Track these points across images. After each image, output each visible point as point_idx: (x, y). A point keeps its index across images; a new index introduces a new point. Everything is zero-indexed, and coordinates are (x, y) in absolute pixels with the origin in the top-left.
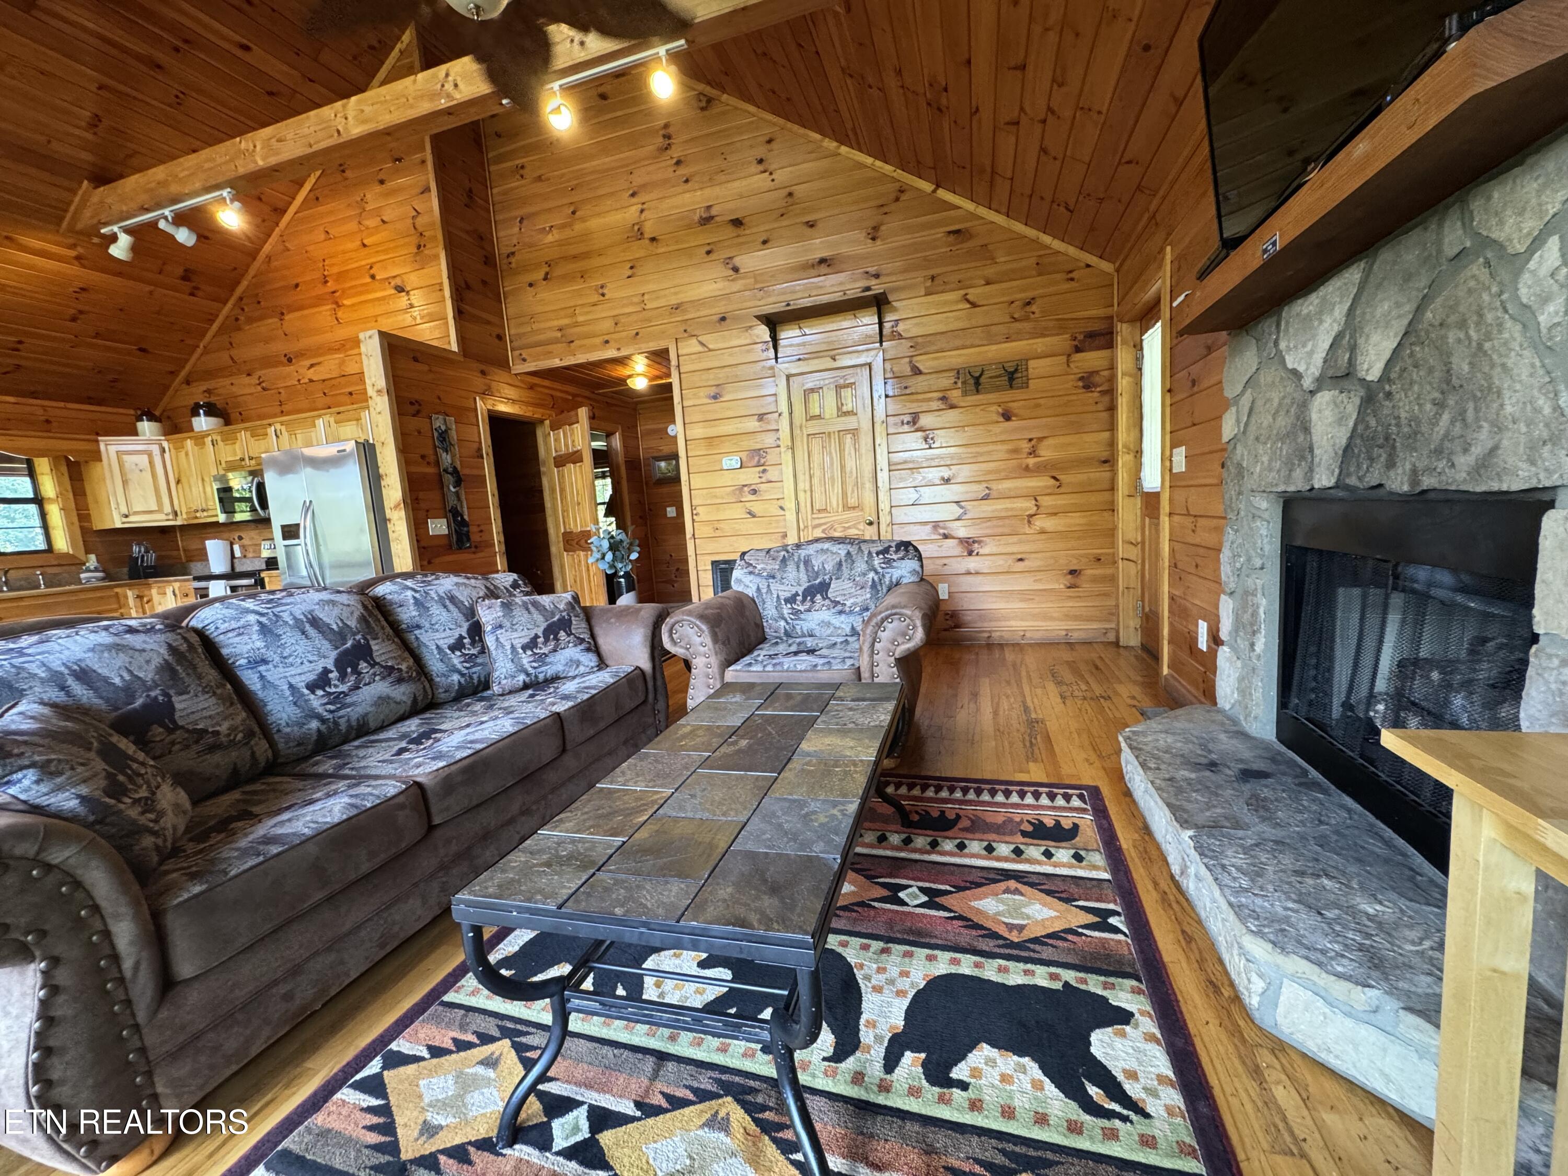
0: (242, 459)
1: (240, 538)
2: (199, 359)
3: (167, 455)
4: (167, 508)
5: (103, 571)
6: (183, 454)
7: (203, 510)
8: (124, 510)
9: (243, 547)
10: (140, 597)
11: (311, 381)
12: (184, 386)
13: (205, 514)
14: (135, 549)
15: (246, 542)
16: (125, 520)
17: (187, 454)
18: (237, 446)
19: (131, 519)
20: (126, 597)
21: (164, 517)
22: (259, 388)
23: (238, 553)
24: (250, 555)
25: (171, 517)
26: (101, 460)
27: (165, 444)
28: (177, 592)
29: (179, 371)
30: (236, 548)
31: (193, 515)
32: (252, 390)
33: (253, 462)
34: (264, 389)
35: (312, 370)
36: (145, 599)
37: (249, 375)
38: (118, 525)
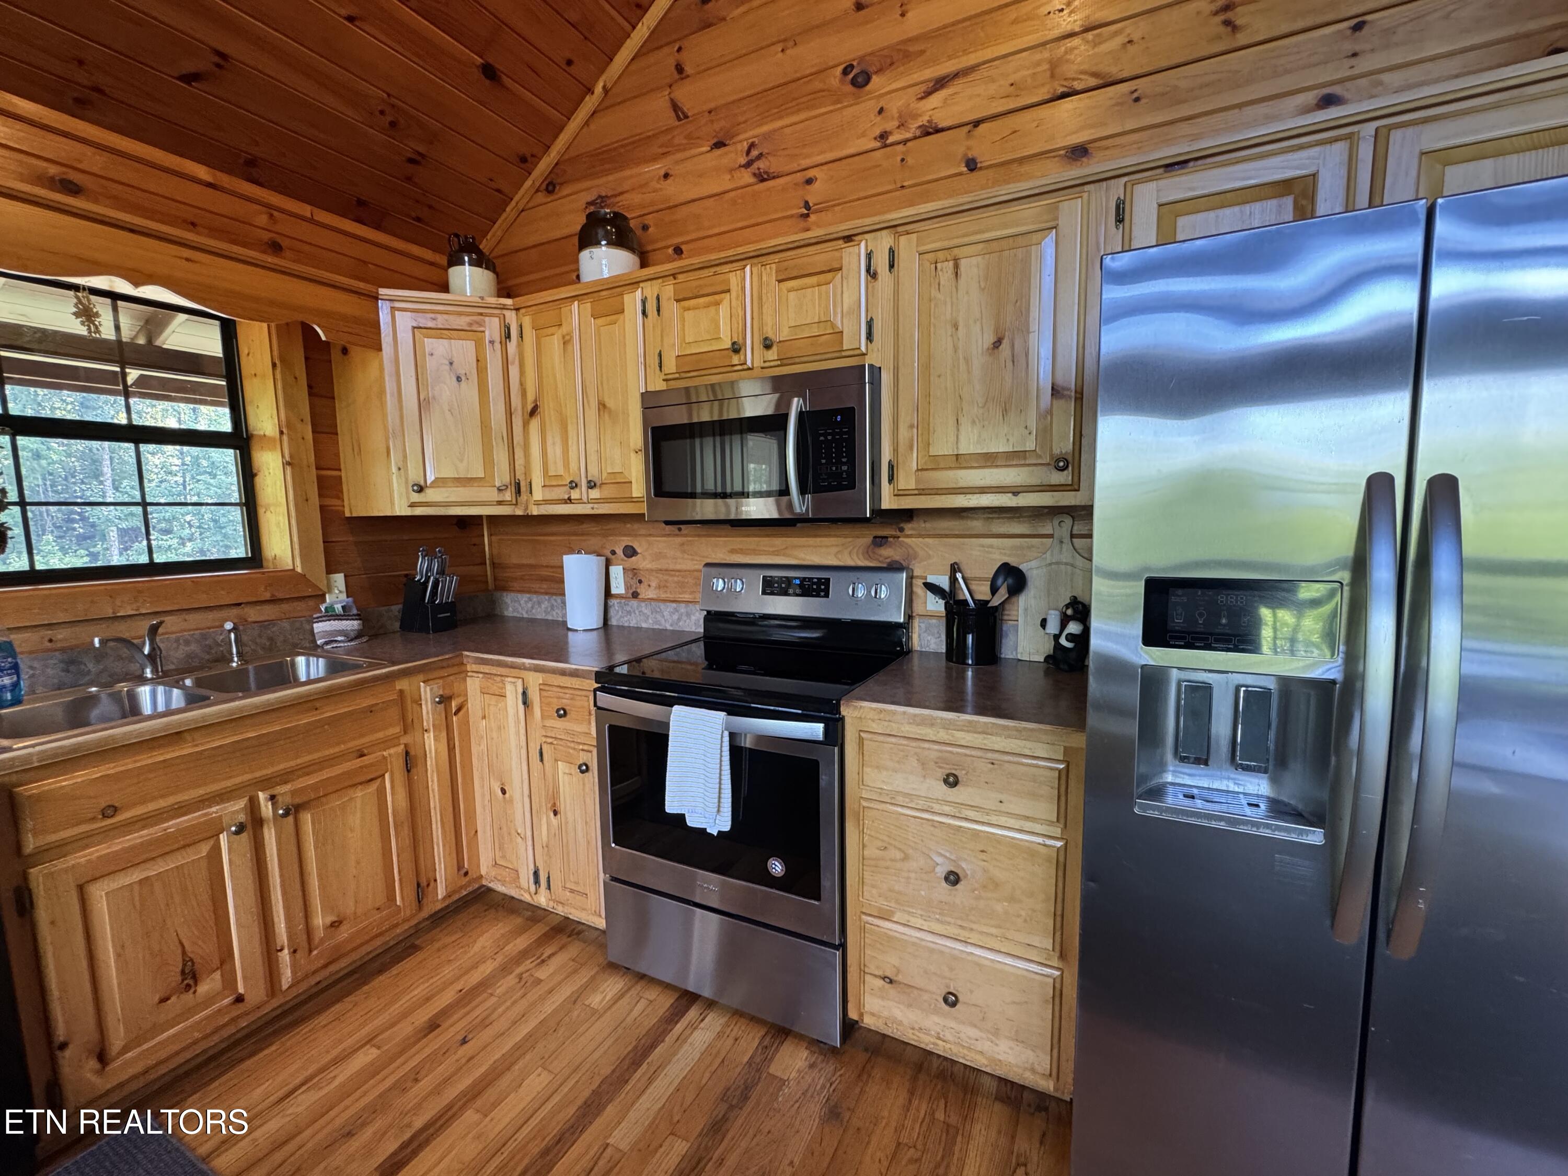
0: (736, 349)
1: (630, 552)
2: (587, 123)
3: (512, 347)
4: (502, 476)
5: (358, 617)
6: (554, 342)
7: (592, 485)
8: (414, 475)
9: (632, 574)
10: (444, 700)
11: (930, 130)
12: (541, 197)
13: (595, 494)
14: (422, 564)
15: (642, 562)
16: (416, 498)
17: (566, 342)
18: (724, 310)
19: (431, 495)
20: (418, 702)
21: (494, 496)
22: (746, 177)
23: (618, 587)
24: (647, 592)
25: (508, 496)
26: (380, 349)
27: (511, 317)
28: (534, 696)
29: (537, 158)
30: (617, 572)
31: (562, 493)
32: (724, 183)
33: (772, 354)
34: (762, 177)
35: (936, 99)
36: (454, 705)
37: (719, 145)
38: (401, 509)
